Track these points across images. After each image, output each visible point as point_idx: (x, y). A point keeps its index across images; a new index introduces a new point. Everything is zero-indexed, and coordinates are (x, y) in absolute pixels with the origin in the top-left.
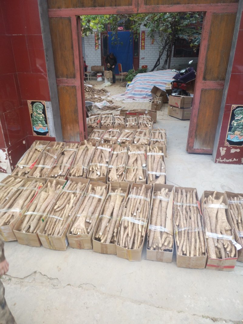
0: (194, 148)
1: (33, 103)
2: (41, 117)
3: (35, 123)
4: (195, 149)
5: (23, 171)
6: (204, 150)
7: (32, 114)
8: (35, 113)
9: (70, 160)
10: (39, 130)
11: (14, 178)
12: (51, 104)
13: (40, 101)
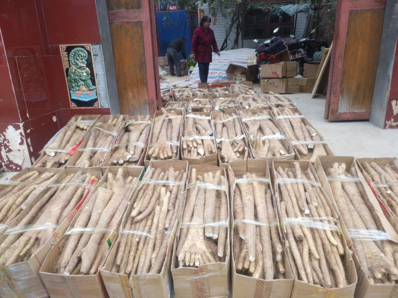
0: (340, 111)
1: (69, 50)
2: (85, 74)
3: (74, 85)
4: (340, 114)
5: (56, 160)
6: (356, 113)
7: (67, 70)
8: (74, 68)
9: (143, 136)
10: (82, 98)
11: (38, 172)
12: (101, 48)
13: (82, 45)
